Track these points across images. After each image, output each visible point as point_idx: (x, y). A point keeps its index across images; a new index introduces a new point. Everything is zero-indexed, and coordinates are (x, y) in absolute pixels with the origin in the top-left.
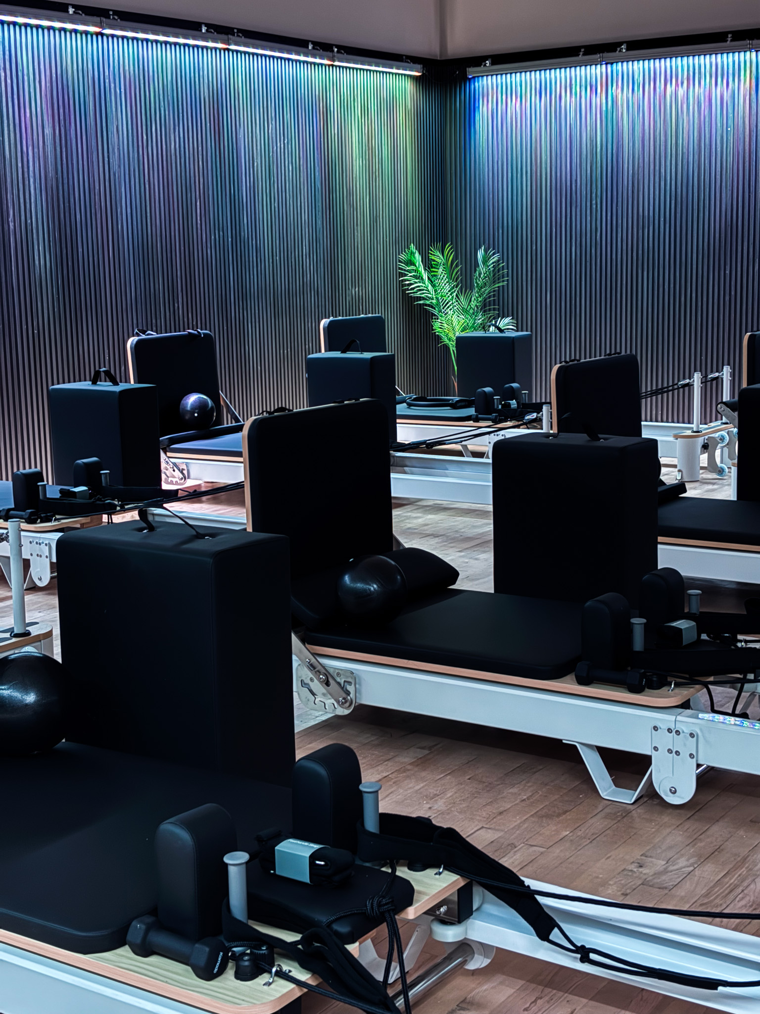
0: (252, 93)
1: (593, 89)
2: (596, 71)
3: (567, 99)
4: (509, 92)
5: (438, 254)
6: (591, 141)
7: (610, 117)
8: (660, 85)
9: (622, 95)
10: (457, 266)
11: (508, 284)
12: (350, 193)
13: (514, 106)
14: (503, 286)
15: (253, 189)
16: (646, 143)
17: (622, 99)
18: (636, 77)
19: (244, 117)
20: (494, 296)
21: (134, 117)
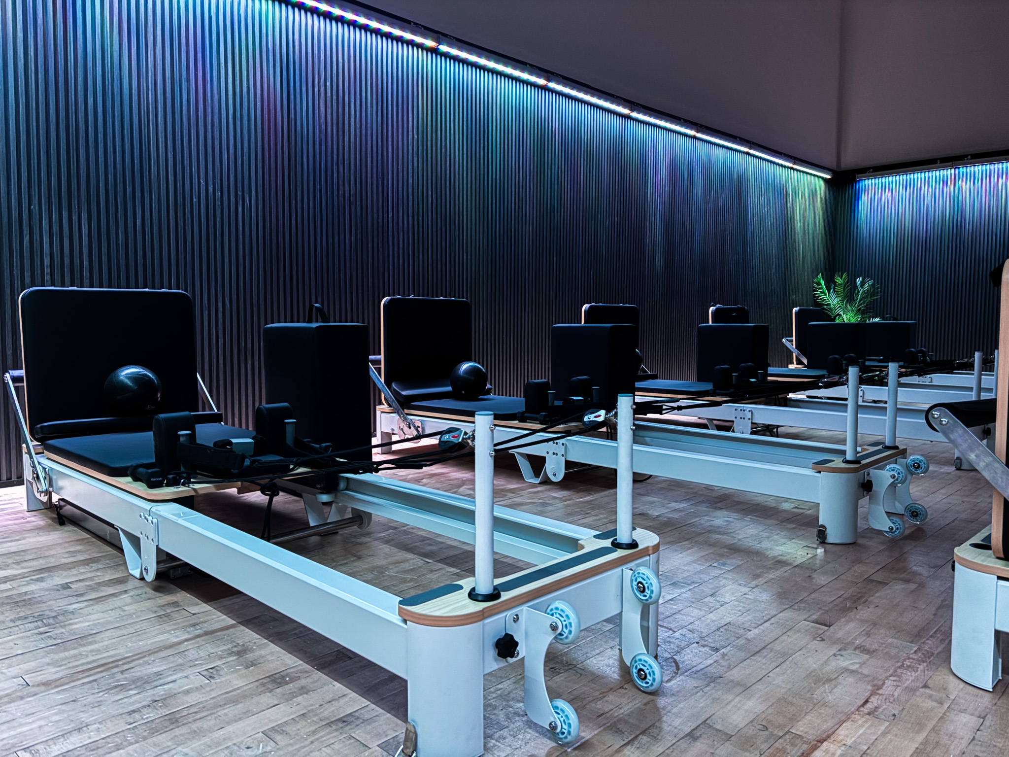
0: (756, 179)
1: (945, 183)
2: (949, 172)
3: (925, 189)
4: (884, 188)
5: (839, 278)
6: (943, 213)
7: (957, 200)
8: (994, 179)
9: (965, 186)
10: (848, 287)
11: (881, 298)
12: (794, 241)
13: (887, 195)
14: (877, 299)
15: (753, 233)
16: (983, 213)
17: (966, 188)
18: (977, 175)
19: (752, 192)
20: (870, 304)
21: (704, 186)
